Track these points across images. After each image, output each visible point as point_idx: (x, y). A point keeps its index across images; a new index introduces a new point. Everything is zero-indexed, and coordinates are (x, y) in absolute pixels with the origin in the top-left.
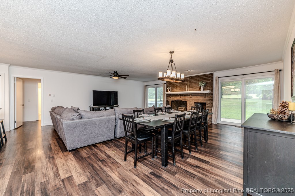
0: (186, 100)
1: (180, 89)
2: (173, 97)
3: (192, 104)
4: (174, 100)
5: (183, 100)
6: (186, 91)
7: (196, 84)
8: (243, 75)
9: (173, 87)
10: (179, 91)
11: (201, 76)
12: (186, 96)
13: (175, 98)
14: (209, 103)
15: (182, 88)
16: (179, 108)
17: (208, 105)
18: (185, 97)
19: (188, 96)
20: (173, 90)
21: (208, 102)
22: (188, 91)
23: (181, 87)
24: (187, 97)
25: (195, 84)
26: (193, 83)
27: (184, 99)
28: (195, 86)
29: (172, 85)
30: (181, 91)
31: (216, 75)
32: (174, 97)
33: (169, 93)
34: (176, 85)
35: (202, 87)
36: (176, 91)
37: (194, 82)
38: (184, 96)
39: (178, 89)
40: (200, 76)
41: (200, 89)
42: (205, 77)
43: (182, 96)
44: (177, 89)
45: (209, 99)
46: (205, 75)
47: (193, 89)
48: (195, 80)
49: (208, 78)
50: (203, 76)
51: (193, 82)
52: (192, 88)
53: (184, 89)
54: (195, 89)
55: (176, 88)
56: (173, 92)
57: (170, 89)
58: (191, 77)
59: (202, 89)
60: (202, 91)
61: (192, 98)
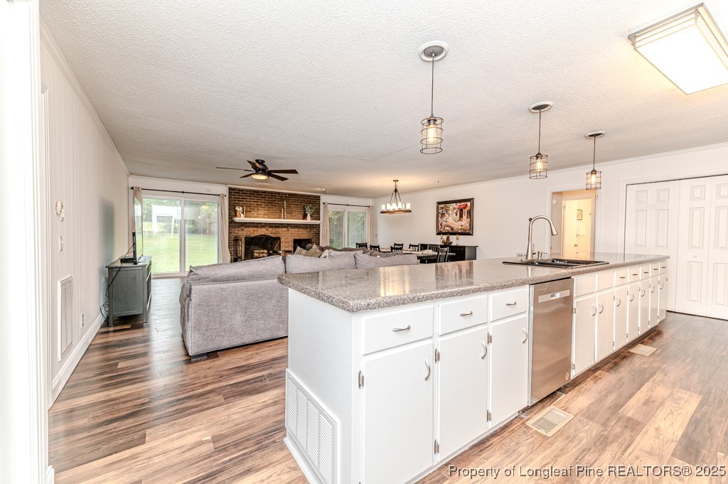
0: (279, 235)
1: (266, 213)
2: (248, 229)
3: (290, 242)
4: (253, 235)
5: (273, 236)
6: (280, 218)
9: (250, 207)
10: (264, 218)
11: (305, 195)
12: (279, 227)
13: (254, 231)
14: (316, 240)
15: (271, 211)
16: (256, 251)
17: (314, 242)
18: (277, 230)
19: (283, 227)
20: (249, 214)
21: (313, 238)
22: (284, 218)
23: (268, 210)
24: (280, 230)
25: (295, 207)
27: (276, 233)
28: (295, 212)
29: (248, 201)
30: (269, 218)
31: (324, 199)
32: (252, 229)
33: (241, 218)
34: (257, 205)
35: (309, 215)
36: (256, 217)
38: (276, 227)
39: (262, 212)
41: (305, 217)
42: (310, 199)
43: (271, 227)
44: (260, 213)
45: (315, 234)
46: (310, 196)
47: (293, 216)
48: (295, 200)
49: (315, 201)
50: (307, 197)
51: (292, 205)
52: (292, 213)
53: (275, 214)
55: (258, 209)
56: (250, 217)
58: (289, 194)
59: (309, 217)
60: (309, 221)
61: (290, 232)
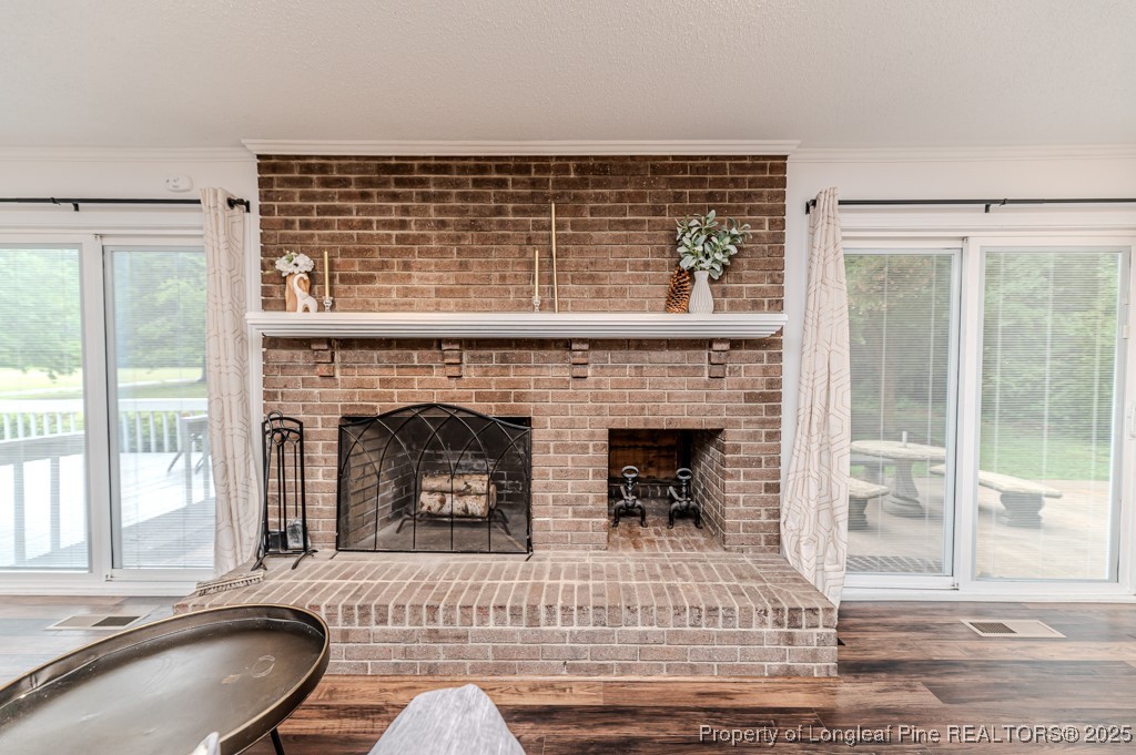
0: (527, 408)
1: (449, 279)
2: (354, 373)
3: (584, 448)
4: (380, 407)
5: (490, 409)
6: (526, 307)
7: (627, 240)
8: (988, 204)
9: (360, 252)
10: (437, 309)
12: (521, 358)
13: (385, 383)
14: (754, 436)
15: (476, 271)
16: (428, 483)
17: (736, 449)
18: (512, 373)
21: (737, 424)
22: (548, 306)
23: (463, 266)
24: (529, 375)
25: (617, 240)
26: (595, 234)
27: (505, 397)
28: (621, 266)
29: (348, 225)
30: (465, 308)
31: (810, 174)
32: (374, 373)
33: (304, 315)
34: (400, 239)
35: (702, 277)
36: (396, 307)
37: (612, 226)
38: (505, 358)
40: (674, 169)
41: (677, 295)
42: (714, 183)
43: (477, 358)
44: (415, 283)
45: (749, 397)
47: (599, 293)
48: (621, 198)
49: (748, 196)
50: (697, 170)
51: (599, 227)
52: (592, 278)
53: (495, 283)
54: (622, 293)
55: (407, 266)
56: (366, 307)
57: (313, 277)
59: (701, 292)
60: (702, 314)
61: (586, 390)
